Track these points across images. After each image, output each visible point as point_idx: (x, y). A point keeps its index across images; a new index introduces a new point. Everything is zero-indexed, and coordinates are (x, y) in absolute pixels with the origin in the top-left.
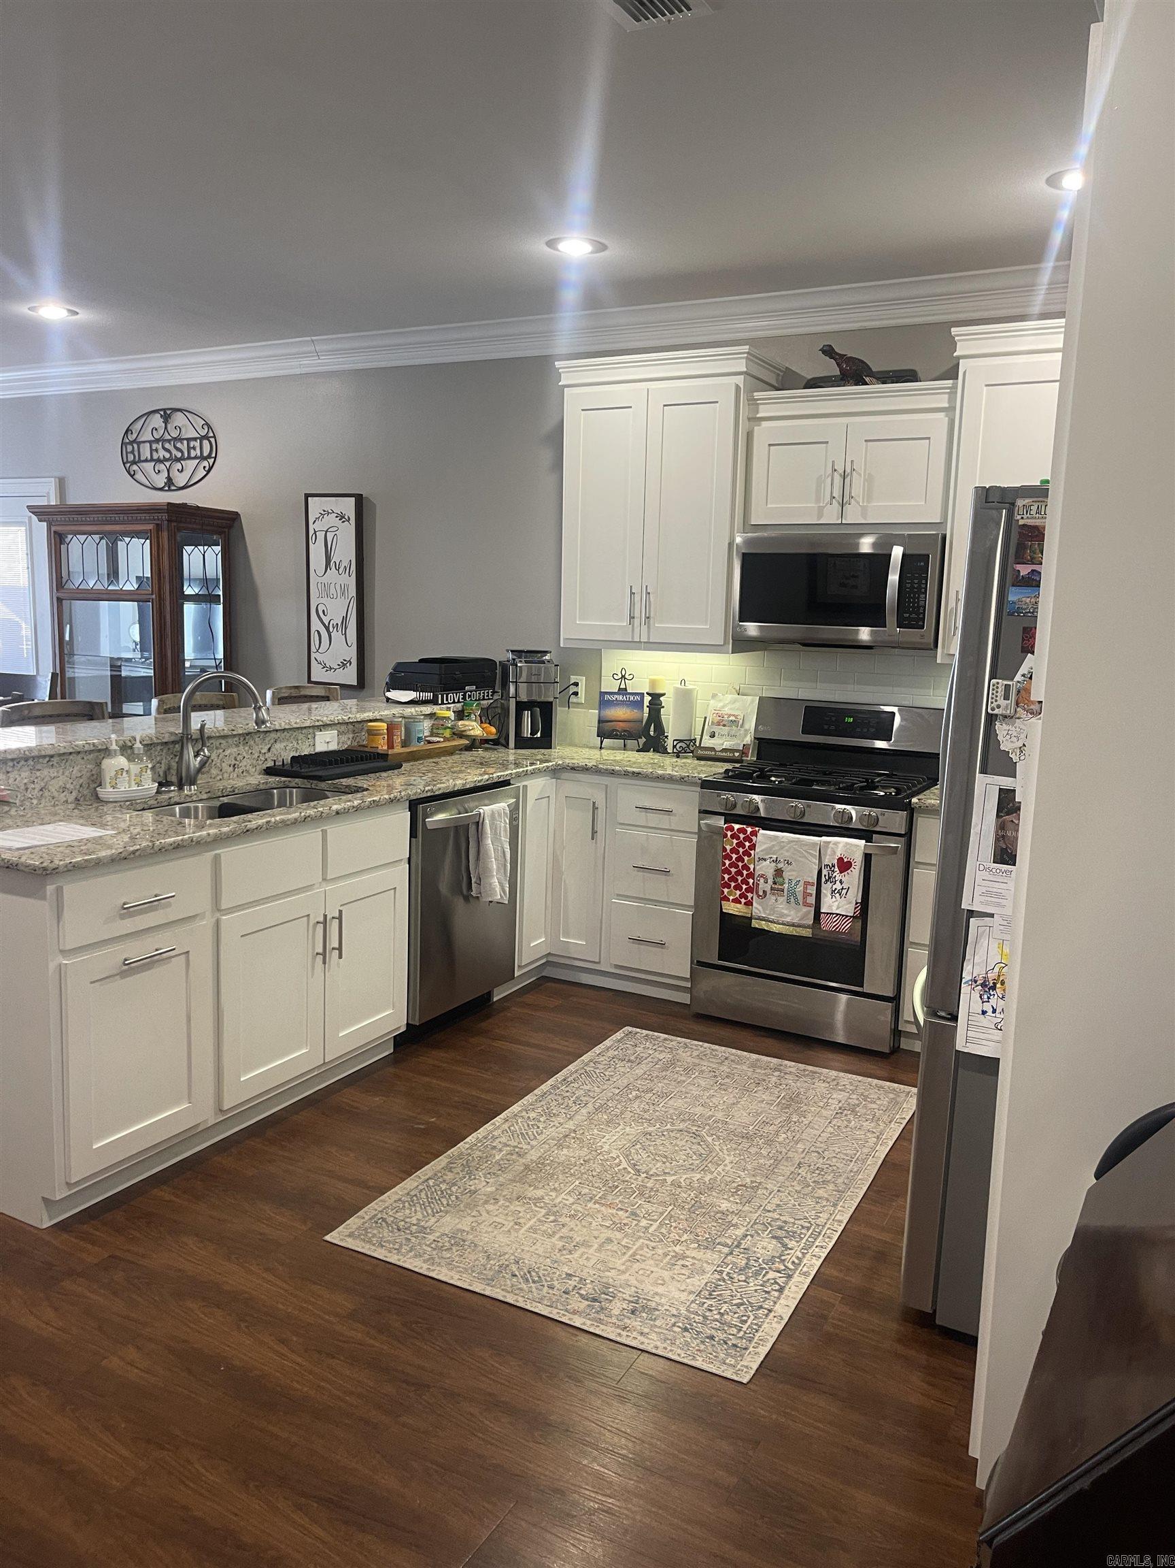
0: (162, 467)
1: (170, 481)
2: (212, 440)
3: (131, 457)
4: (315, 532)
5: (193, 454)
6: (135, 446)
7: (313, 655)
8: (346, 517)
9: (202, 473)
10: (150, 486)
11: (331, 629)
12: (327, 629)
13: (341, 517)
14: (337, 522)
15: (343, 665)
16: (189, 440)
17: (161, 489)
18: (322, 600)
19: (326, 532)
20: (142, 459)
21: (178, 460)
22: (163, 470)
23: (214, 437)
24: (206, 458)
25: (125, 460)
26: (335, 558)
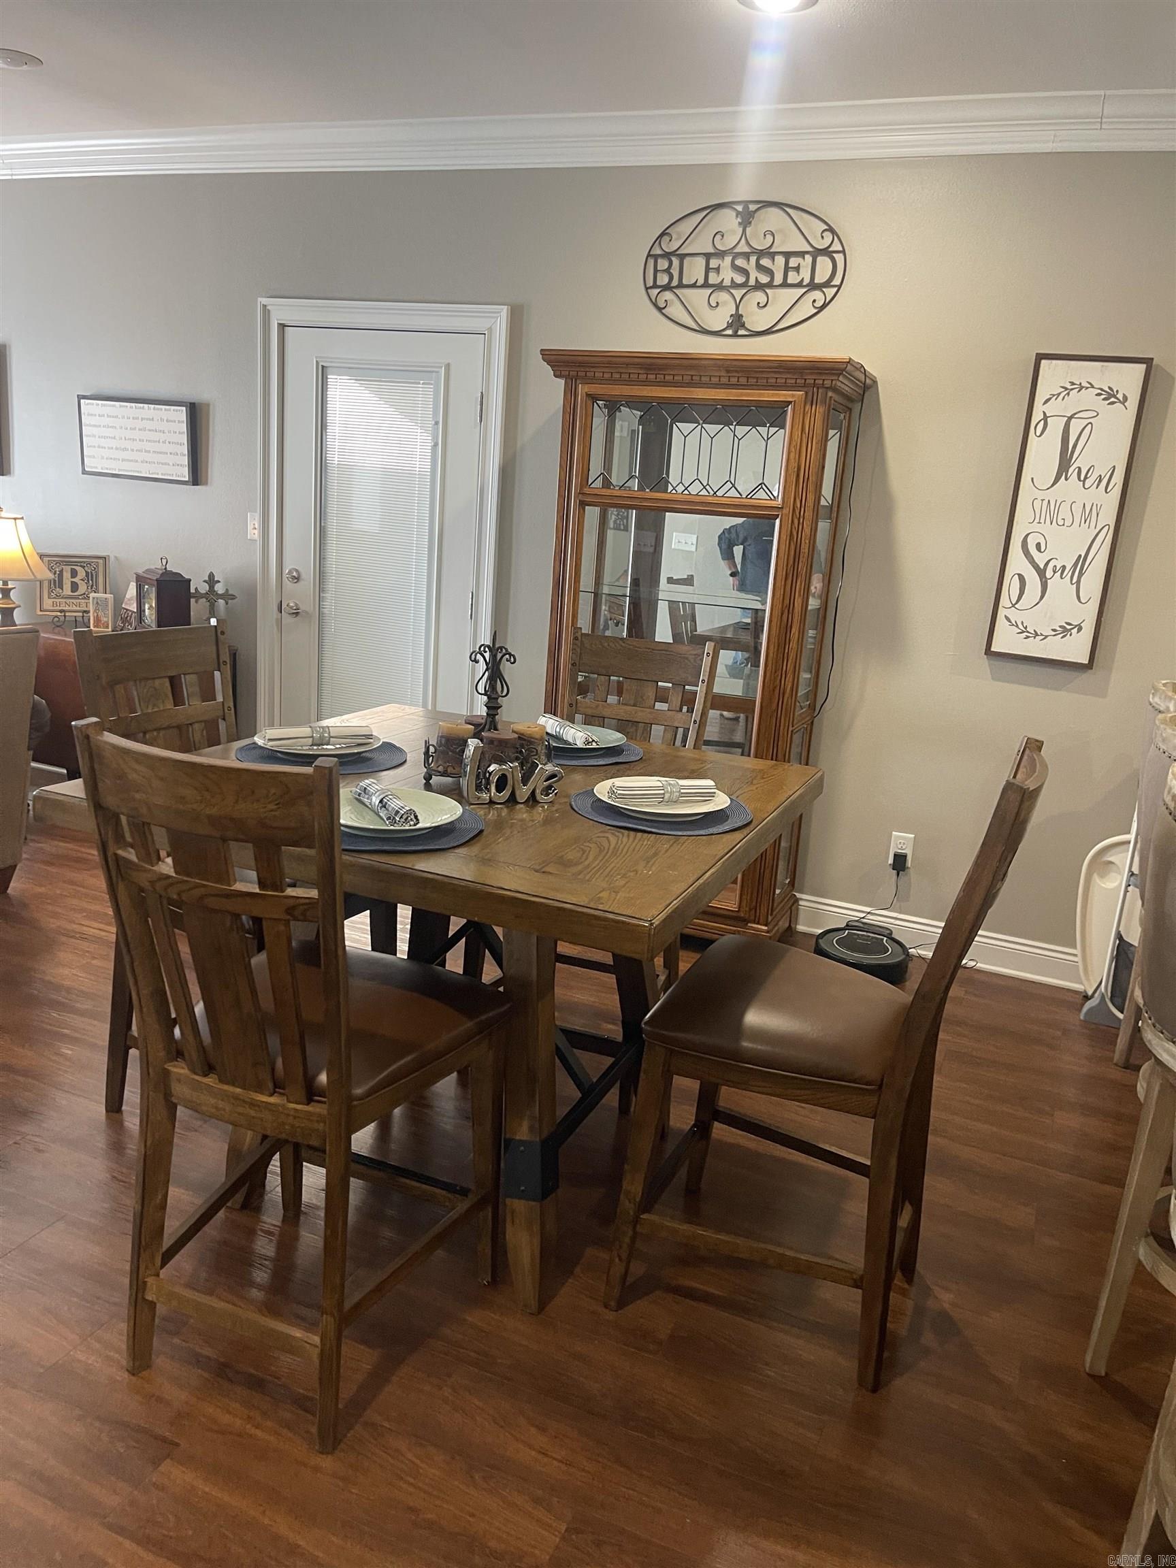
0: (723, 296)
1: (737, 322)
2: (839, 258)
3: (663, 279)
4: (1045, 418)
5: (793, 278)
6: (676, 261)
7: (1001, 613)
8: (1120, 396)
9: (806, 309)
10: (694, 326)
11: (1049, 573)
12: (1041, 573)
13: (1110, 395)
14: (1100, 404)
15: (1065, 631)
16: (788, 255)
17: (717, 334)
18: (1035, 527)
19: (1070, 418)
20: (685, 282)
21: (759, 287)
22: (725, 303)
23: (843, 252)
24: (820, 287)
25: (650, 283)
26: (1081, 461)
